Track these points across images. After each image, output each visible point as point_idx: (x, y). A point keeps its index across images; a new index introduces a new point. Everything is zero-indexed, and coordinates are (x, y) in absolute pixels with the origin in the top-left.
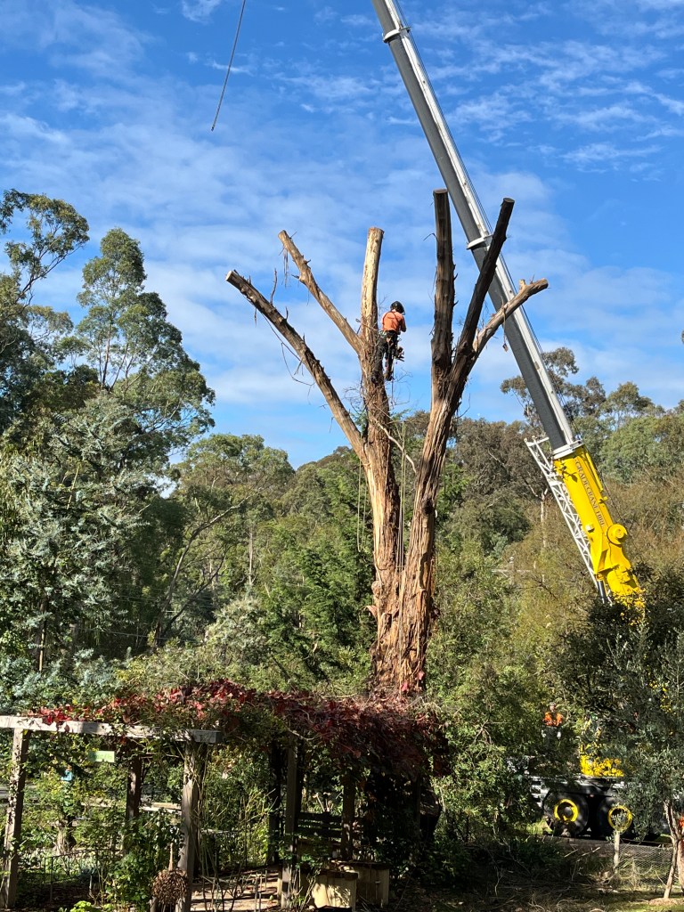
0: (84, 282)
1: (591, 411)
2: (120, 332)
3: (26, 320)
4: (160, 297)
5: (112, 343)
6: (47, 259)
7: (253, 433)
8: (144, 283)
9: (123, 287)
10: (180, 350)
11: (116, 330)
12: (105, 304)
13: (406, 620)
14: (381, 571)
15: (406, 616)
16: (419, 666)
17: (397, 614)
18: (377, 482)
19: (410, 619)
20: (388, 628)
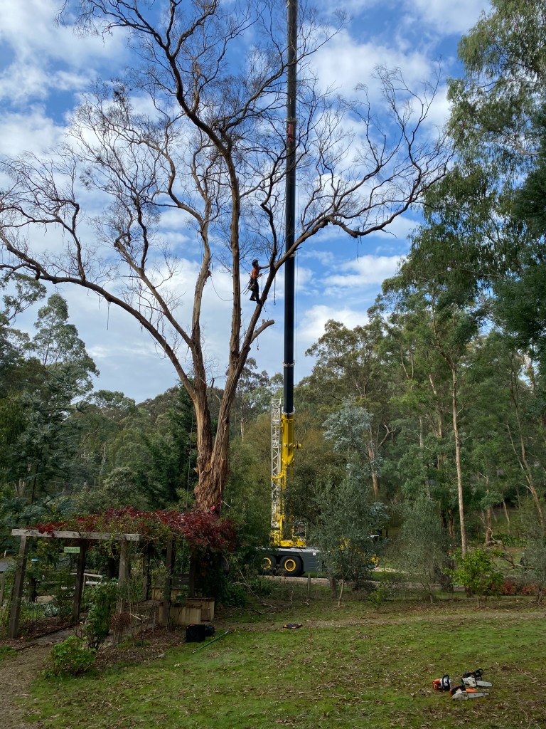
0: (38, 317)
1: (263, 385)
2: (54, 341)
3: (6, 335)
4: (76, 327)
5: (50, 346)
6: (24, 304)
7: (120, 391)
8: (67, 319)
9: (57, 320)
10: (84, 352)
11: (52, 340)
12: (48, 328)
13: (215, 475)
14: (201, 451)
15: (215, 473)
16: (220, 497)
17: (210, 472)
18: (200, 409)
19: (217, 474)
20: (204, 479)
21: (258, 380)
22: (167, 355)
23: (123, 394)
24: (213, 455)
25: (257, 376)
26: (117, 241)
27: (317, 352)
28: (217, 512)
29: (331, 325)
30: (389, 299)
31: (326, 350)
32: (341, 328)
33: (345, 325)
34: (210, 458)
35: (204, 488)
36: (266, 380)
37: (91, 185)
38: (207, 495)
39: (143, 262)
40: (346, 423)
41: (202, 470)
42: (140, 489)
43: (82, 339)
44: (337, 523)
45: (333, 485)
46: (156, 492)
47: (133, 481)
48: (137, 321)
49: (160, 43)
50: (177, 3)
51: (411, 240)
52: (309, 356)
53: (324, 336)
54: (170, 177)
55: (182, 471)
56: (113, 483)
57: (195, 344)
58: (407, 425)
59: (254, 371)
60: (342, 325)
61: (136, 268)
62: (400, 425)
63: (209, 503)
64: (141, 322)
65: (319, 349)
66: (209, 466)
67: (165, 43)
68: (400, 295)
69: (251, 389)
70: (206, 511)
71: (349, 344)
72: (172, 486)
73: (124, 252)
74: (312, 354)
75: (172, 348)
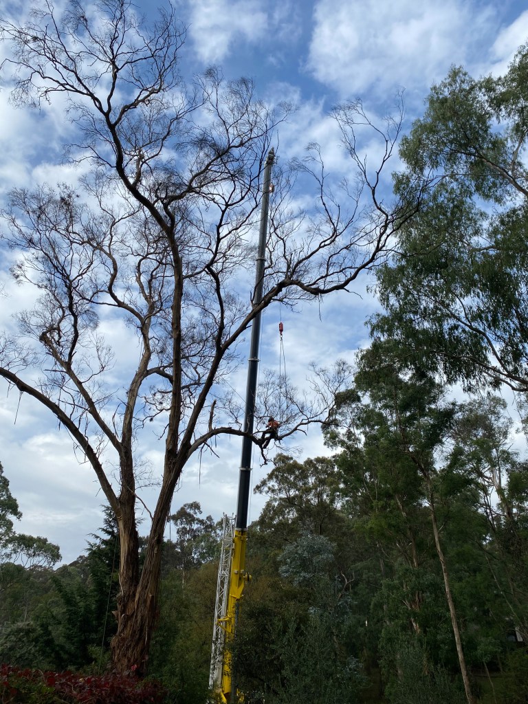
1: (208, 532)
10: (8, 492)
13: (139, 617)
14: (123, 586)
15: (139, 615)
16: (145, 650)
17: (133, 614)
18: (124, 528)
19: (142, 617)
20: (125, 626)
21: (202, 527)
22: (87, 459)
23: (46, 540)
24: (139, 589)
25: (201, 522)
26: (44, 334)
27: (266, 489)
28: (139, 674)
29: (280, 459)
30: (342, 414)
31: (276, 487)
32: (291, 462)
33: (294, 458)
34: (134, 595)
35: (123, 639)
36: (211, 526)
37: (21, 278)
38: (128, 649)
39: (71, 356)
40: (306, 554)
41: (123, 611)
42: (44, 653)
43: (6, 477)
44: (308, 680)
45: (298, 625)
46: (65, 656)
47: (36, 640)
48: (54, 416)
49: (100, 109)
50: (119, 68)
51: (369, 326)
52: (258, 494)
53: (273, 471)
54: (112, 275)
55: (101, 624)
56: (8, 645)
57: (124, 449)
58: (369, 569)
59: (198, 516)
60: (292, 458)
61: (62, 363)
62: (361, 568)
63: (129, 661)
64: (59, 417)
65: (268, 485)
66: (133, 606)
67: (105, 109)
68: (353, 410)
69: (195, 537)
70: (126, 673)
71: (300, 480)
72: (84, 644)
73: (50, 346)
74: (261, 492)
75: (95, 451)
